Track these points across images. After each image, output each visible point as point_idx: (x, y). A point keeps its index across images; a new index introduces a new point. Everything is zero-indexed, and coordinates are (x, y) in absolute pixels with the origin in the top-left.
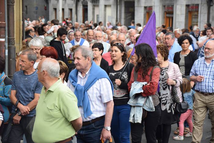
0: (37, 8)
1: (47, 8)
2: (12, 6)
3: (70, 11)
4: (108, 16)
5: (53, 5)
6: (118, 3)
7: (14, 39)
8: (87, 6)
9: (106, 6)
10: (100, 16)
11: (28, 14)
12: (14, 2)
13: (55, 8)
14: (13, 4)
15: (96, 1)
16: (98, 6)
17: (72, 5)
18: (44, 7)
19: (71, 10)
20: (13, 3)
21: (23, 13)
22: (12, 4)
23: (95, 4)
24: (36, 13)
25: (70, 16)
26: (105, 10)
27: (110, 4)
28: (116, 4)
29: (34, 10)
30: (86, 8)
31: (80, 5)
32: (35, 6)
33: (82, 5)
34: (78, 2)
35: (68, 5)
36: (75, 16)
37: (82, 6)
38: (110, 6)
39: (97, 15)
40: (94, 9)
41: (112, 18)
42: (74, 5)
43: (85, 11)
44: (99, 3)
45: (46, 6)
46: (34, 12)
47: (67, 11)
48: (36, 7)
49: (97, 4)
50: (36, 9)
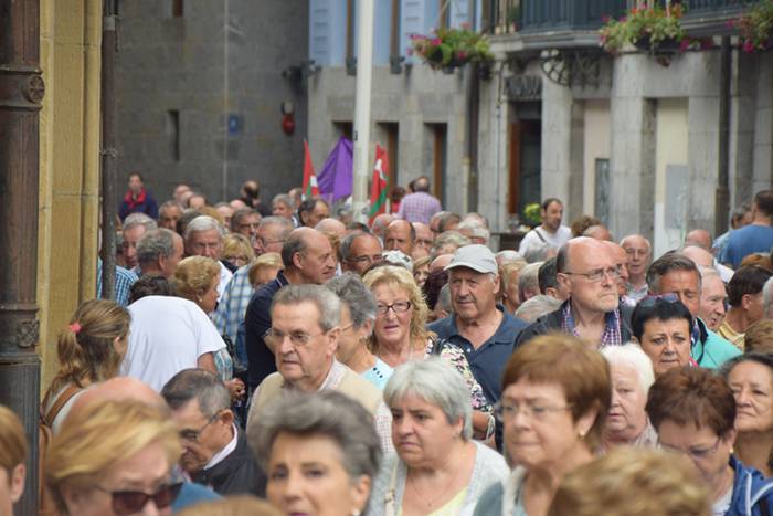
0: (237, 124)
1: (298, 123)
2: (25, 114)
3: (432, 140)
4: (670, 168)
5: (331, 101)
6: (733, 89)
7: (34, 312)
8: (537, 105)
9: (653, 104)
10: (617, 167)
11: (182, 162)
12: (40, 93)
13: (343, 118)
14: (31, 105)
15: (592, 78)
16: (605, 104)
17: (448, 99)
18: (279, 119)
19: (439, 130)
20: (32, 95)
21: (104, 158)
22: (26, 104)
23: (589, 93)
24: (233, 151)
25: (431, 169)
26: (649, 131)
27: (681, 92)
28: (717, 91)
29: (222, 133)
30: (533, 115)
31: (494, 105)
32: (227, 110)
33: (504, 98)
34: (482, 82)
35: (424, 100)
36: (465, 169)
37: (504, 108)
38: (679, 103)
39: (599, 161)
40: (577, 124)
41: (693, 178)
42: (460, 104)
43: (526, 134)
44: (611, 84)
45: (289, 108)
46: (220, 146)
47: (414, 138)
48: (232, 117)
49: (601, 92)
50: (232, 130)
